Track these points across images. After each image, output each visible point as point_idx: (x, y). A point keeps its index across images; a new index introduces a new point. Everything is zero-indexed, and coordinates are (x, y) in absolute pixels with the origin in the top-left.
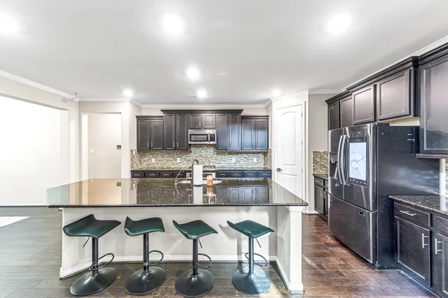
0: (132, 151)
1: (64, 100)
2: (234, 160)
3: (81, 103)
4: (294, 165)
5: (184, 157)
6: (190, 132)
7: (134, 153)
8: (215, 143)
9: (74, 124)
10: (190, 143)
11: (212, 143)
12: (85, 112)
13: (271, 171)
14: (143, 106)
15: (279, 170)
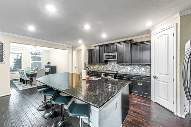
0: (85, 63)
1: (68, 47)
2: (129, 68)
3: (73, 47)
4: (167, 75)
5: (105, 66)
6: (105, 54)
7: (86, 64)
8: (116, 59)
9: (70, 54)
10: (105, 59)
11: (114, 59)
12: (74, 50)
13: (151, 77)
14: (91, 46)
15: (155, 77)
